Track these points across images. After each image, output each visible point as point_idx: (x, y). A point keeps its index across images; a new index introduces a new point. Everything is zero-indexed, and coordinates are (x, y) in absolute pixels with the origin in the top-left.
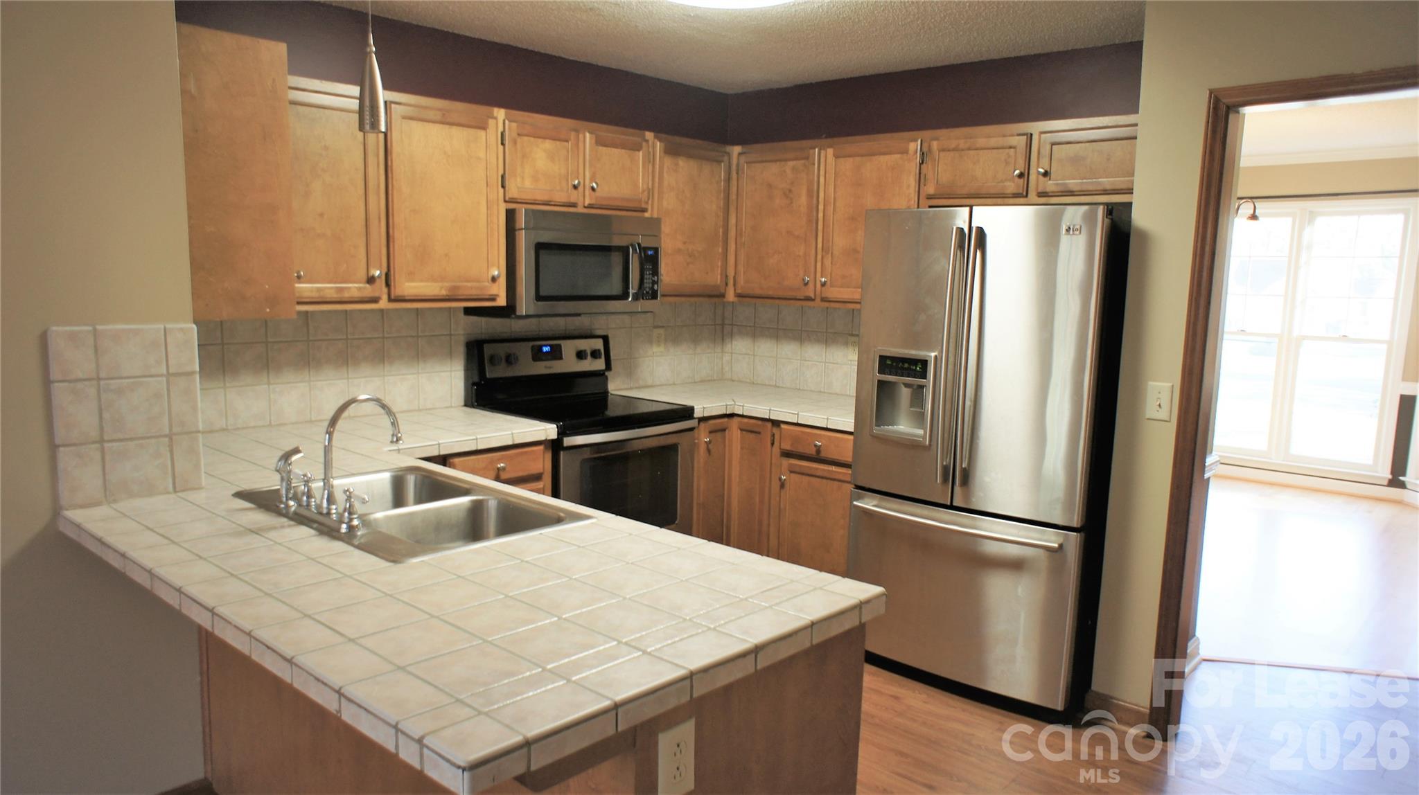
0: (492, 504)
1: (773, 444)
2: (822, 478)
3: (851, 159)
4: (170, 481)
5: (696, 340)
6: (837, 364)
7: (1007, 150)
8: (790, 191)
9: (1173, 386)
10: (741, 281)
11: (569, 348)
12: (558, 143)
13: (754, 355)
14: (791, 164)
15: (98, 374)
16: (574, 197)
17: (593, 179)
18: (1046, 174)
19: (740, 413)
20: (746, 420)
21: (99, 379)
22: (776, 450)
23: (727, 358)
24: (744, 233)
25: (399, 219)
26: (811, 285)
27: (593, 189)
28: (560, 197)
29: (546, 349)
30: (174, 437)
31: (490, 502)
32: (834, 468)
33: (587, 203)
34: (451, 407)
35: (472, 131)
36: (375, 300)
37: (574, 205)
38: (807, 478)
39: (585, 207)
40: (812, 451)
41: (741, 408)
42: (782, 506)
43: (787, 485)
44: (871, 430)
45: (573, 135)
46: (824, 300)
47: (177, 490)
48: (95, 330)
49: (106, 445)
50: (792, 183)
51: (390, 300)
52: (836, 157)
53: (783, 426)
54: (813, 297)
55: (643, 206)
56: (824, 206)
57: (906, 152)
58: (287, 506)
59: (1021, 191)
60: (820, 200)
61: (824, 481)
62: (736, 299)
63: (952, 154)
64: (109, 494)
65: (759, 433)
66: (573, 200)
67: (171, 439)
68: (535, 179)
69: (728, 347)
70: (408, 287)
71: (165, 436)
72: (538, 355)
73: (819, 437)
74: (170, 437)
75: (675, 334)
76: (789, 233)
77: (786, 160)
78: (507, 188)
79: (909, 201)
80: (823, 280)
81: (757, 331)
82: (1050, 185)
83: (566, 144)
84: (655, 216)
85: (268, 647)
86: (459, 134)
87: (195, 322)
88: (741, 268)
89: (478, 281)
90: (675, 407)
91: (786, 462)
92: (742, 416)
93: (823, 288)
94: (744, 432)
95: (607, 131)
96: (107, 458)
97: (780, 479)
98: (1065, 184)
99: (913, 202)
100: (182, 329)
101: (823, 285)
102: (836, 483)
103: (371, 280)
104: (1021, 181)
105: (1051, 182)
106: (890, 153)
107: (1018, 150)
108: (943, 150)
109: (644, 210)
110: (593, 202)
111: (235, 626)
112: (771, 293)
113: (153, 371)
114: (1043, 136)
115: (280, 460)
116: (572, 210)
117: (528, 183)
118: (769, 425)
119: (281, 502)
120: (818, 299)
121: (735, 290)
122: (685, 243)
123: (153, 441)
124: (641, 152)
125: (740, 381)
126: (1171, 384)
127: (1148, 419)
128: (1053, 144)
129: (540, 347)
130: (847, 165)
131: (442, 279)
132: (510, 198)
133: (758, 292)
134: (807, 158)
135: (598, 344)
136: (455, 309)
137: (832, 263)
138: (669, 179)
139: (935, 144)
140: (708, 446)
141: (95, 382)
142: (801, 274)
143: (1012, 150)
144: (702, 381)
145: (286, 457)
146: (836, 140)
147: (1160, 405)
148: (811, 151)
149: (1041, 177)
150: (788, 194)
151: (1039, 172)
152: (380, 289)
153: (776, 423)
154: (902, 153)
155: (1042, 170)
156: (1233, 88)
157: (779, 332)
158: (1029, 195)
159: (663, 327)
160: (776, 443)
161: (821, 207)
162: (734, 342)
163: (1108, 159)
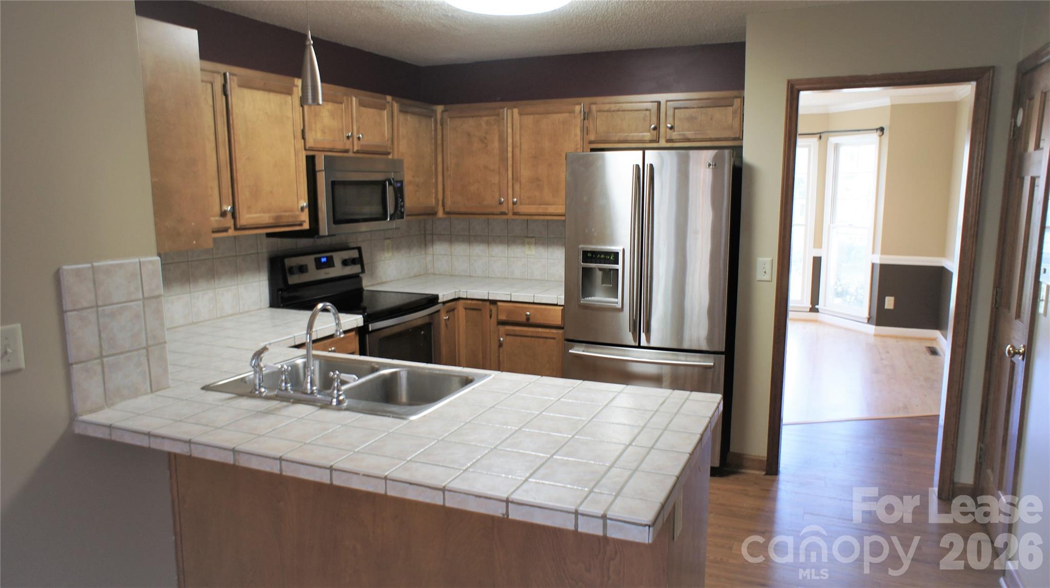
0: (404, 375)
1: (491, 317)
2: (532, 337)
3: (532, 116)
4: (148, 383)
5: (410, 247)
6: (517, 258)
7: (644, 112)
8: (485, 138)
9: (772, 260)
10: (449, 202)
11: (338, 257)
12: (336, 105)
13: (451, 255)
14: (485, 119)
15: (97, 303)
16: (348, 145)
17: (358, 133)
18: (672, 128)
19: (465, 296)
20: (469, 302)
21: (97, 306)
22: (494, 320)
23: (429, 258)
24: (449, 169)
25: (239, 165)
26: (505, 205)
27: (359, 138)
28: (339, 146)
29: (324, 260)
30: (149, 349)
31: (401, 373)
32: (540, 330)
33: (356, 149)
34: (261, 309)
35: (283, 96)
36: (226, 230)
37: (347, 151)
38: (519, 338)
39: (354, 152)
40: (523, 319)
41: (465, 293)
42: (501, 359)
43: (504, 345)
44: (579, 300)
45: (345, 98)
46: (515, 214)
47: (153, 390)
48: (93, 267)
49: (105, 360)
50: (487, 133)
51: (236, 229)
52: (520, 114)
53: (499, 304)
54: (507, 212)
55: (389, 150)
56: (513, 148)
57: (573, 112)
58: (260, 393)
59: (655, 139)
60: (509, 144)
61: (533, 339)
62: (445, 216)
63: (606, 114)
64: (108, 400)
65: (480, 310)
66: (347, 147)
67: (147, 350)
68: (324, 132)
69: (430, 250)
70: (245, 218)
71: (144, 348)
72: (319, 265)
73: (528, 309)
74: (147, 348)
75: (401, 242)
76: (486, 167)
77: (481, 116)
78: (307, 140)
79: (576, 145)
80: (515, 200)
81: (452, 238)
82: (675, 135)
83: (340, 105)
84: (396, 157)
85: (411, 484)
86: (275, 98)
87: (159, 255)
88: (448, 193)
89: (292, 211)
90: (424, 296)
91: (503, 329)
92: (466, 299)
93: (515, 206)
94: (467, 310)
95: (367, 97)
96: (106, 370)
97: (500, 340)
98: (684, 134)
99: (579, 146)
100: (151, 262)
101: (514, 203)
102: (541, 340)
103: (223, 214)
104: (655, 132)
105: (675, 133)
106: (560, 112)
107: (652, 111)
108: (600, 111)
109: (388, 154)
110: (359, 148)
111: (364, 475)
112: (473, 210)
113: (133, 297)
114: (668, 103)
115: (253, 359)
116: (345, 155)
117: (319, 136)
118: (488, 303)
119: (256, 390)
120: (510, 214)
121: (444, 209)
122: (413, 177)
123: (136, 353)
124: (385, 112)
125: (440, 274)
126: (771, 259)
127: (759, 281)
128: (675, 108)
129: (320, 259)
130: (529, 120)
131: (269, 211)
132: (309, 147)
133: (463, 210)
134: (498, 115)
135: (354, 254)
136: (260, 234)
137: (520, 188)
138: (403, 131)
139: (594, 107)
140: (446, 322)
141: (94, 309)
142: (497, 196)
143: (648, 112)
144: (415, 276)
145: (258, 355)
146: (519, 102)
147: (765, 272)
148: (501, 110)
149: (668, 130)
150: (483, 140)
151: (667, 127)
152: (229, 222)
153: (494, 302)
154: (570, 112)
155: (669, 125)
156: (801, 80)
157: (470, 238)
158: (660, 141)
159: (390, 238)
160: (494, 316)
161: (510, 149)
162: (435, 247)
163: (711, 119)
